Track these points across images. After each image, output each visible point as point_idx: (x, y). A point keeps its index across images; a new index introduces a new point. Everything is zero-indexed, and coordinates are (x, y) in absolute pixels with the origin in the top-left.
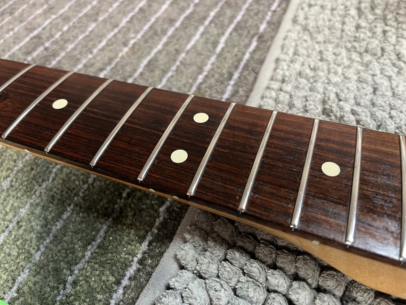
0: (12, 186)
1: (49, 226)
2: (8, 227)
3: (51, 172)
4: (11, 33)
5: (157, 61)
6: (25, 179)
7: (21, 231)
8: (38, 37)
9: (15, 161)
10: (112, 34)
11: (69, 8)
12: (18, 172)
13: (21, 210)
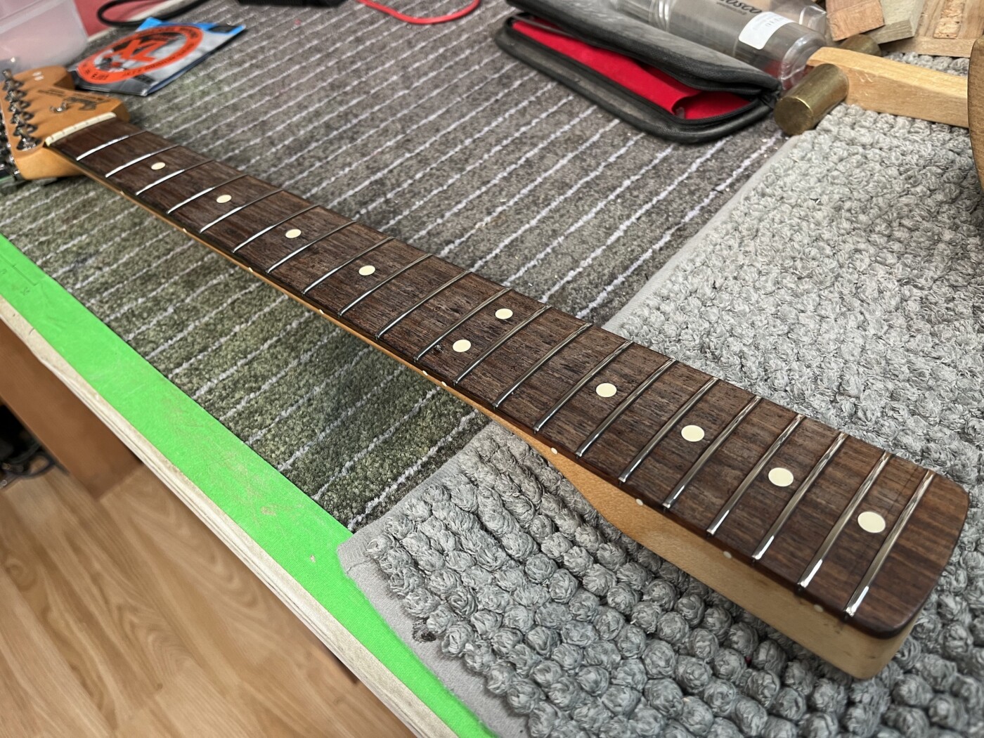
0: (311, 361)
1: (340, 411)
2: (297, 402)
3: (356, 355)
4: (347, 170)
5: (522, 242)
6: (327, 356)
7: (310, 409)
8: (381, 182)
9: (320, 335)
10: (478, 193)
11: (431, 144)
12: (321, 347)
13: (316, 388)
